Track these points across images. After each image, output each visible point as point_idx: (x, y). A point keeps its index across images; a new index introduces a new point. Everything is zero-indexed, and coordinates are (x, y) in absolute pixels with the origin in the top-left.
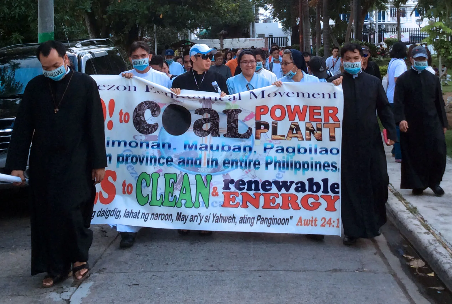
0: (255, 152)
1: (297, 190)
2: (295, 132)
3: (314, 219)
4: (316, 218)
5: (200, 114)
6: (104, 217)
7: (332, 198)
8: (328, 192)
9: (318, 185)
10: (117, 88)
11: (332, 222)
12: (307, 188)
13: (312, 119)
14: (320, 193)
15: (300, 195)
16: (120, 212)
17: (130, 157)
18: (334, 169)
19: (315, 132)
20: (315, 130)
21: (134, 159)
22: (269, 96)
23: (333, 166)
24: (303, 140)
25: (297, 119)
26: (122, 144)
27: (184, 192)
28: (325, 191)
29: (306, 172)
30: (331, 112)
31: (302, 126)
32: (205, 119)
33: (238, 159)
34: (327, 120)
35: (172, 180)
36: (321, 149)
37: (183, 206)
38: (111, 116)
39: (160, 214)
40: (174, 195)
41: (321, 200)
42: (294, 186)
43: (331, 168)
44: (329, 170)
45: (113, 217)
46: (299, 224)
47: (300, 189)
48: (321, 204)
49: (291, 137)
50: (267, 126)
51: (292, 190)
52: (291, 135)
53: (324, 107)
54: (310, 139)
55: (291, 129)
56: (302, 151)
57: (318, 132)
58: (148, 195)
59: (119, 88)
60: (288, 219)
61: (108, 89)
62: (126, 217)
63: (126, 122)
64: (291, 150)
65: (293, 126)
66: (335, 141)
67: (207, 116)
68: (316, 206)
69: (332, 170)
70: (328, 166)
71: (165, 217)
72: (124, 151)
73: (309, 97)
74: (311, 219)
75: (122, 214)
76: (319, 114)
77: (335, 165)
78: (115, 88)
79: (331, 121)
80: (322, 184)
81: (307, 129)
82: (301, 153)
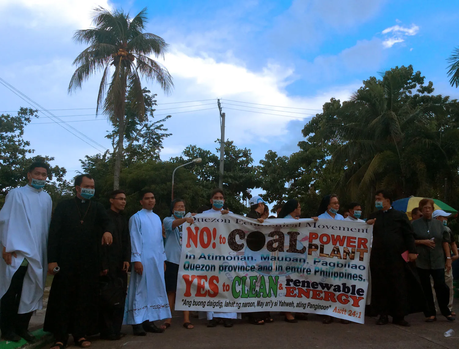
0: (308, 263)
1: (335, 290)
2: (336, 253)
3: (344, 310)
4: (346, 310)
5: (272, 237)
6: (212, 307)
7: (357, 298)
8: (355, 294)
9: (348, 288)
10: (218, 220)
11: (356, 314)
12: (341, 289)
13: (348, 245)
14: (349, 294)
15: (337, 293)
16: (222, 303)
17: (227, 267)
18: (360, 279)
19: (350, 254)
20: (350, 253)
21: (230, 268)
22: (319, 226)
23: (360, 277)
24: (341, 259)
25: (338, 244)
26: (222, 258)
27: (262, 288)
28: (353, 293)
29: (341, 279)
30: (363, 241)
31: (341, 249)
32: (275, 240)
33: (296, 266)
34: (359, 246)
35: (254, 281)
36: (353, 265)
37: (262, 296)
38: (214, 239)
39: (248, 303)
40: (256, 290)
41: (350, 299)
42: (333, 288)
43: (358, 278)
44: (357, 279)
45: (218, 307)
46: (335, 311)
47: (337, 290)
48: (349, 301)
49: (333, 256)
50: (316, 247)
51: (331, 290)
52: (333, 255)
53: (358, 238)
54: (346, 259)
55: (334, 251)
56: (340, 265)
57: (352, 254)
58: (240, 291)
59: (219, 220)
60: (328, 307)
61: (212, 221)
62: (226, 306)
63: (224, 243)
64: (332, 264)
65: (335, 249)
66: (363, 261)
67: (276, 237)
68: (346, 302)
69: (359, 280)
70: (357, 277)
71: (250, 305)
72: (224, 263)
73: (348, 230)
74: (343, 310)
75: (223, 304)
76: (355, 242)
77: (362, 277)
78: (216, 220)
79: (362, 247)
80: (351, 288)
81: (344, 252)
82: (339, 267)
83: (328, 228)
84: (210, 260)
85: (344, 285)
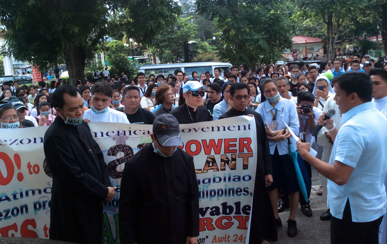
1: (212, 214)
2: (211, 164)
3: (227, 236)
4: (229, 236)
5: (113, 155)
7: (244, 218)
8: (241, 214)
9: (231, 208)
10: (21, 142)
11: (243, 238)
12: (221, 211)
13: (227, 151)
14: (233, 215)
15: (215, 218)
17: (47, 202)
18: (246, 193)
19: (230, 162)
20: (230, 161)
22: (183, 131)
23: (245, 191)
24: (218, 170)
25: (213, 153)
26: (37, 192)
27: (105, 230)
28: (238, 212)
29: (220, 198)
30: (246, 142)
31: (218, 158)
32: (119, 159)
34: (241, 150)
36: (234, 177)
37: (106, 242)
38: (19, 168)
41: (234, 220)
42: (209, 211)
43: (243, 192)
44: (241, 194)
46: (214, 241)
47: (215, 213)
48: (233, 223)
49: (207, 170)
51: (208, 215)
52: (207, 168)
53: (239, 139)
54: (224, 170)
55: (208, 162)
56: (217, 180)
57: (233, 162)
59: (23, 142)
60: (204, 239)
61: (11, 144)
63: (37, 173)
64: (206, 181)
65: (210, 160)
66: (247, 169)
67: (120, 155)
68: (229, 225)
69: (244, 194)
70: (241, 191)
72: (40, 198)
73: (224, 130)
74: (224, 236)
76: (235, 145)
77: (247, 190)
78: (18, 142)
79: (246, 151)
80: (234, 207)
81: (222, 160)
82: (216, 182)
83: (196, 131)
84: (18, 199)
85: (224, 205)
